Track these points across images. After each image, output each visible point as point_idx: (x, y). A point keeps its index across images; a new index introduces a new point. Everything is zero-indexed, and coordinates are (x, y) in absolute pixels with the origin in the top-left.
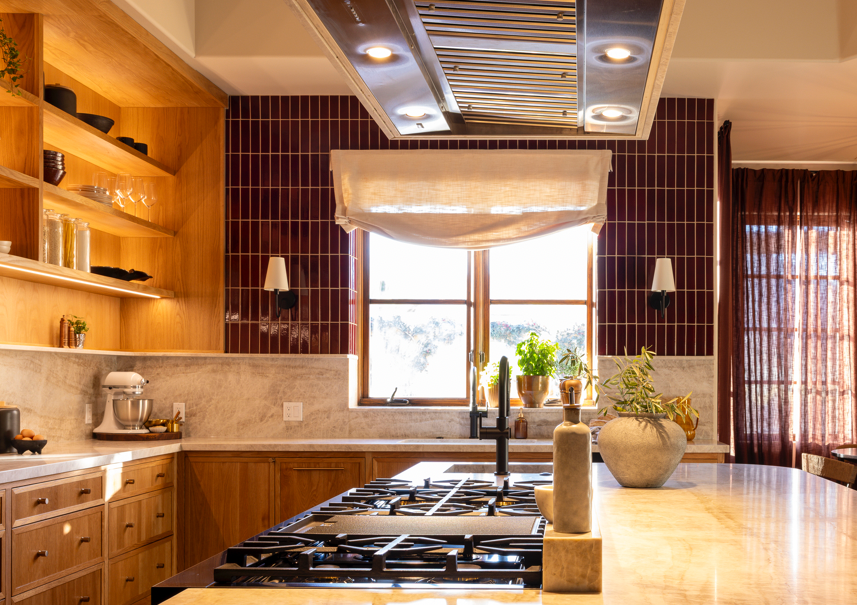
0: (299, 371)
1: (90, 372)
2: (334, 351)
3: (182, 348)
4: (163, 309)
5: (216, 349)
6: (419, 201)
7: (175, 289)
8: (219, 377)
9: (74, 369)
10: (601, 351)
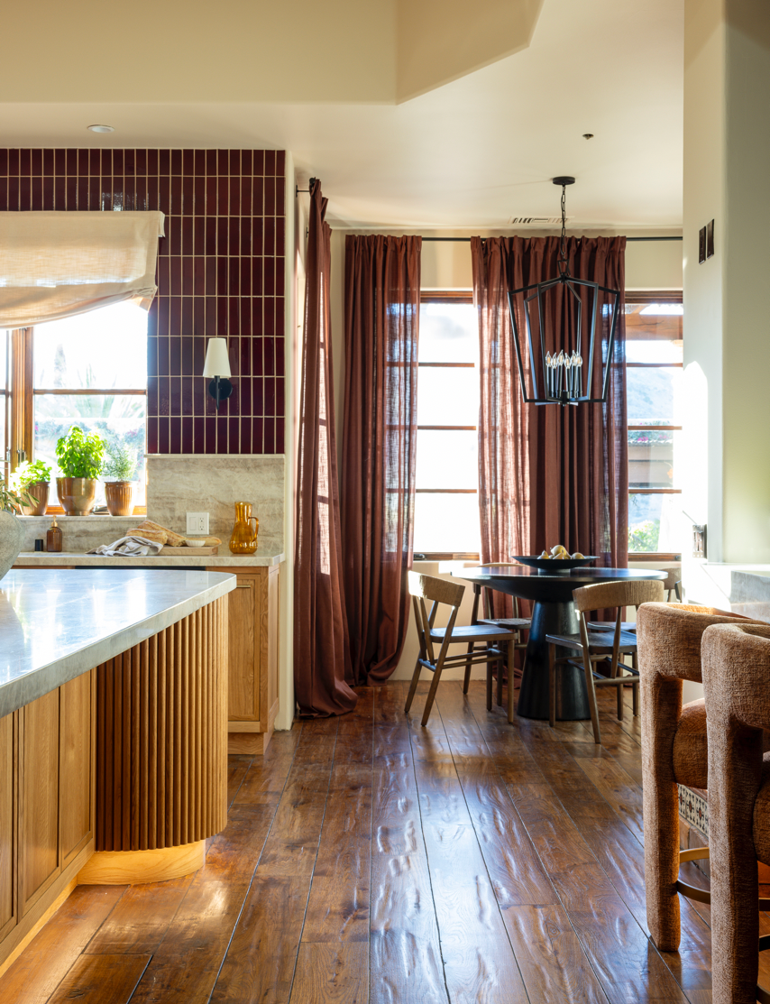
10: (152, 449)
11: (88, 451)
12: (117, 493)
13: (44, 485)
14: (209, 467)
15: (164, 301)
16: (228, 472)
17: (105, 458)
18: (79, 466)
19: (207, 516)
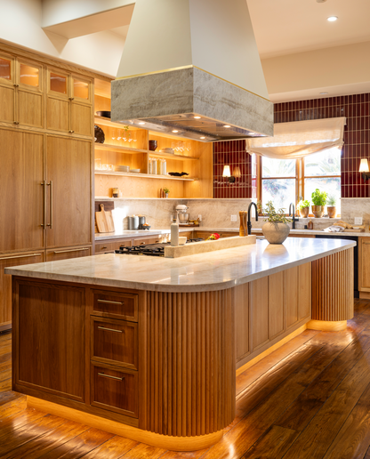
0: (236, 204)
1: (172, 205)
2: (247, 197)
3: (200, 197)
4: (195, 184)
5: (211, 197)
6: (274, 142)
7: (198, 177)
8: (212, 206)
9: (167, 204)
10: (343, 196)
11: (321, 197)
12: (331, 210)
13: (308, 208)
14: (362, 202)
15: (346, 147)
17: (327, 199)
18: (318, 201)
19: (361, 219)
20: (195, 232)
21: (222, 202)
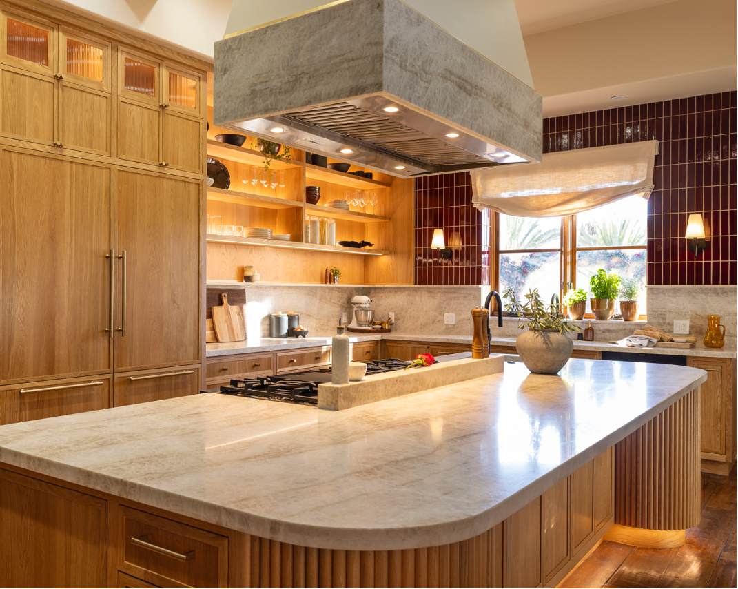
0: (453, 295)
1: (346, 296)
2: (473, 283)
3: (393, 282)
4: (384, 261)
5: (410, 283)
6: (523, 189)
7: (389, 250)
8: (411, 298)
9: (336, 294)
10: (650, 282)
11: (610, 283)
12: (628, 307)
13: (583, 303)
14: (689, 293)
15: (659, 194)
16: (703, 296)
17: (620, 287)
18: (604, 292)
19: (687, 323)
20: (383, 341)
21: (429, 292)
